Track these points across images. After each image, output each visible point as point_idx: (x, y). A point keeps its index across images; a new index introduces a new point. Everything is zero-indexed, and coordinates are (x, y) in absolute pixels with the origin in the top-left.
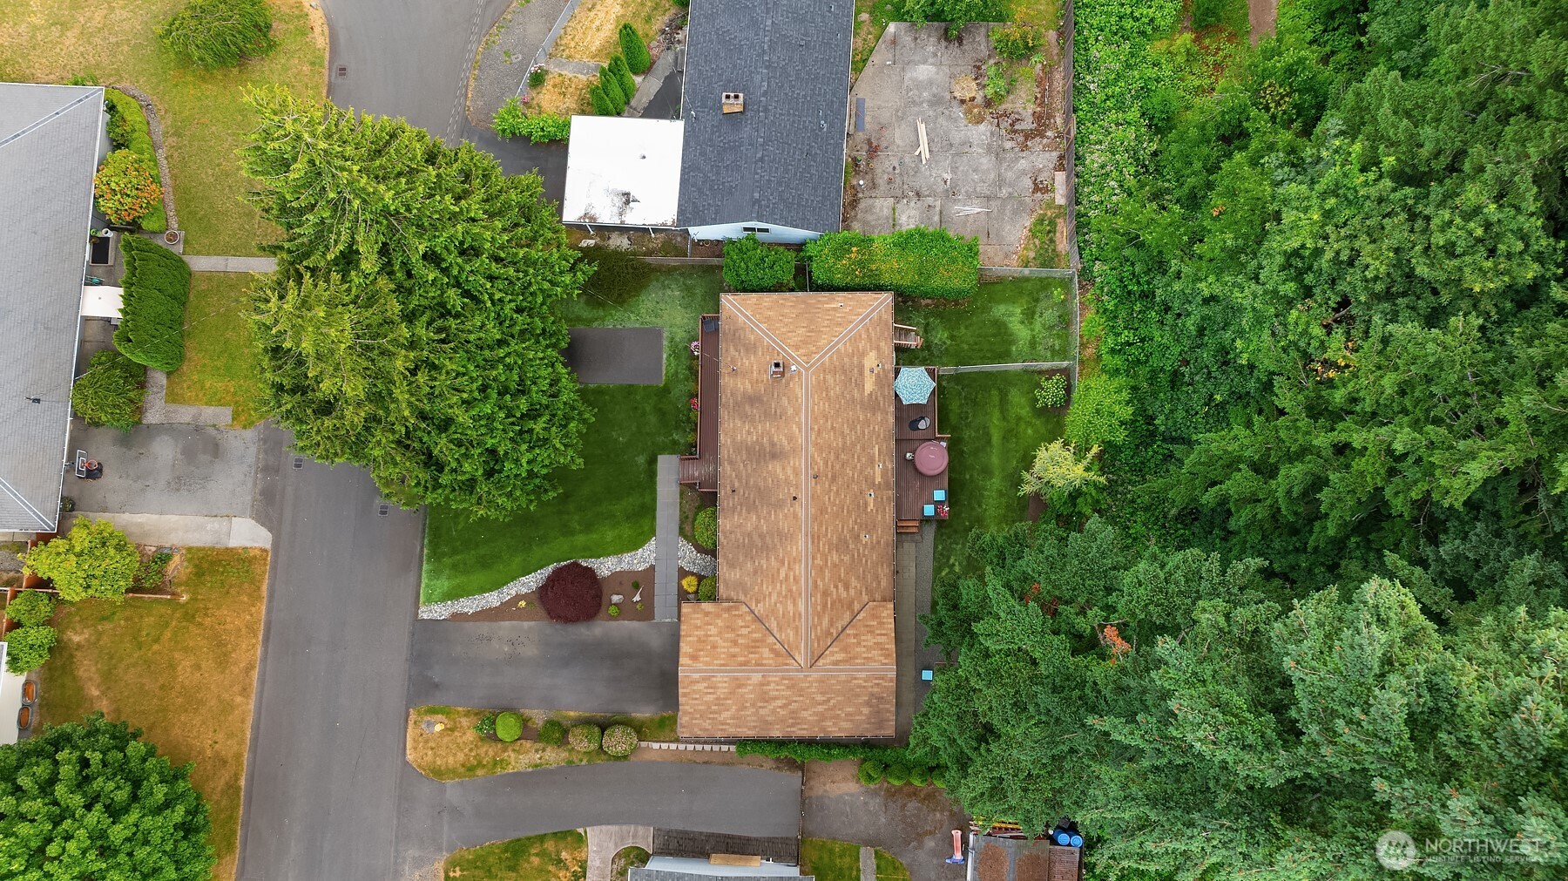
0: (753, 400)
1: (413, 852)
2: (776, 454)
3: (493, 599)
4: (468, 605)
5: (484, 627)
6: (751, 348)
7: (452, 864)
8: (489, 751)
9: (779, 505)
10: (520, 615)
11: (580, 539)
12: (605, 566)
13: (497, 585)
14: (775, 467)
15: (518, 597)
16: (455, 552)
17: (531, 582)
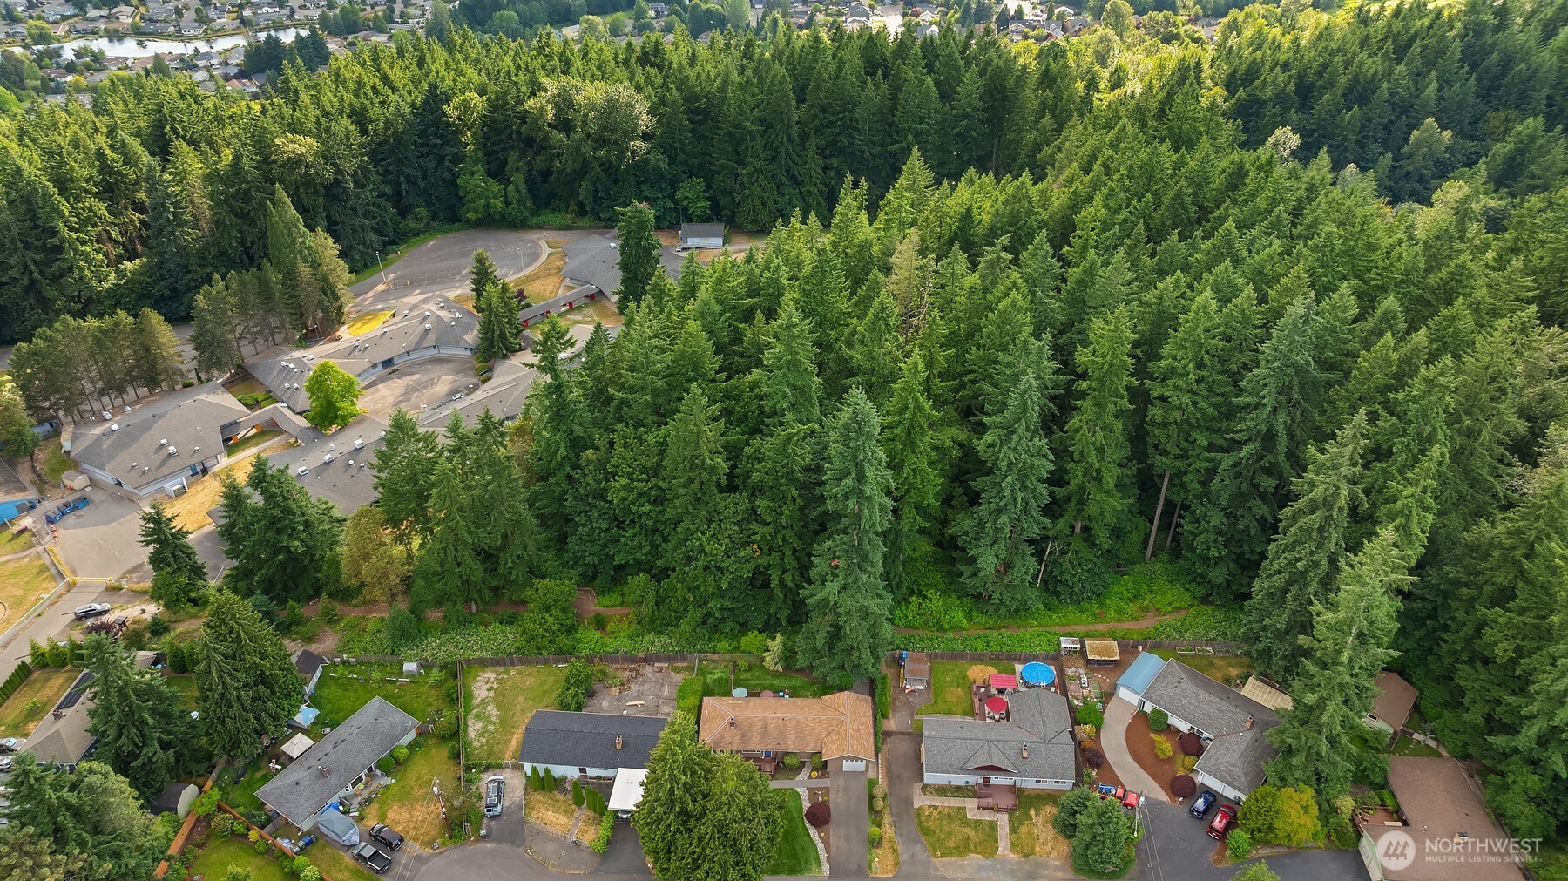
0: (743, 736)
1: (932, 871)
2: (766, 727)
3: (821, 846)
4: (823, 856)
5: (833, 849)
6: (722, 736)
7: (935, 856)
8: (886, 844)
9: (785, 725)
10: (828, 835)
11: (795, 815)
12: (806, 805)
13: (815, 845)
14: (770, 727)
15: (820, 837)
16: (799, 863)
17: (813, 832)
